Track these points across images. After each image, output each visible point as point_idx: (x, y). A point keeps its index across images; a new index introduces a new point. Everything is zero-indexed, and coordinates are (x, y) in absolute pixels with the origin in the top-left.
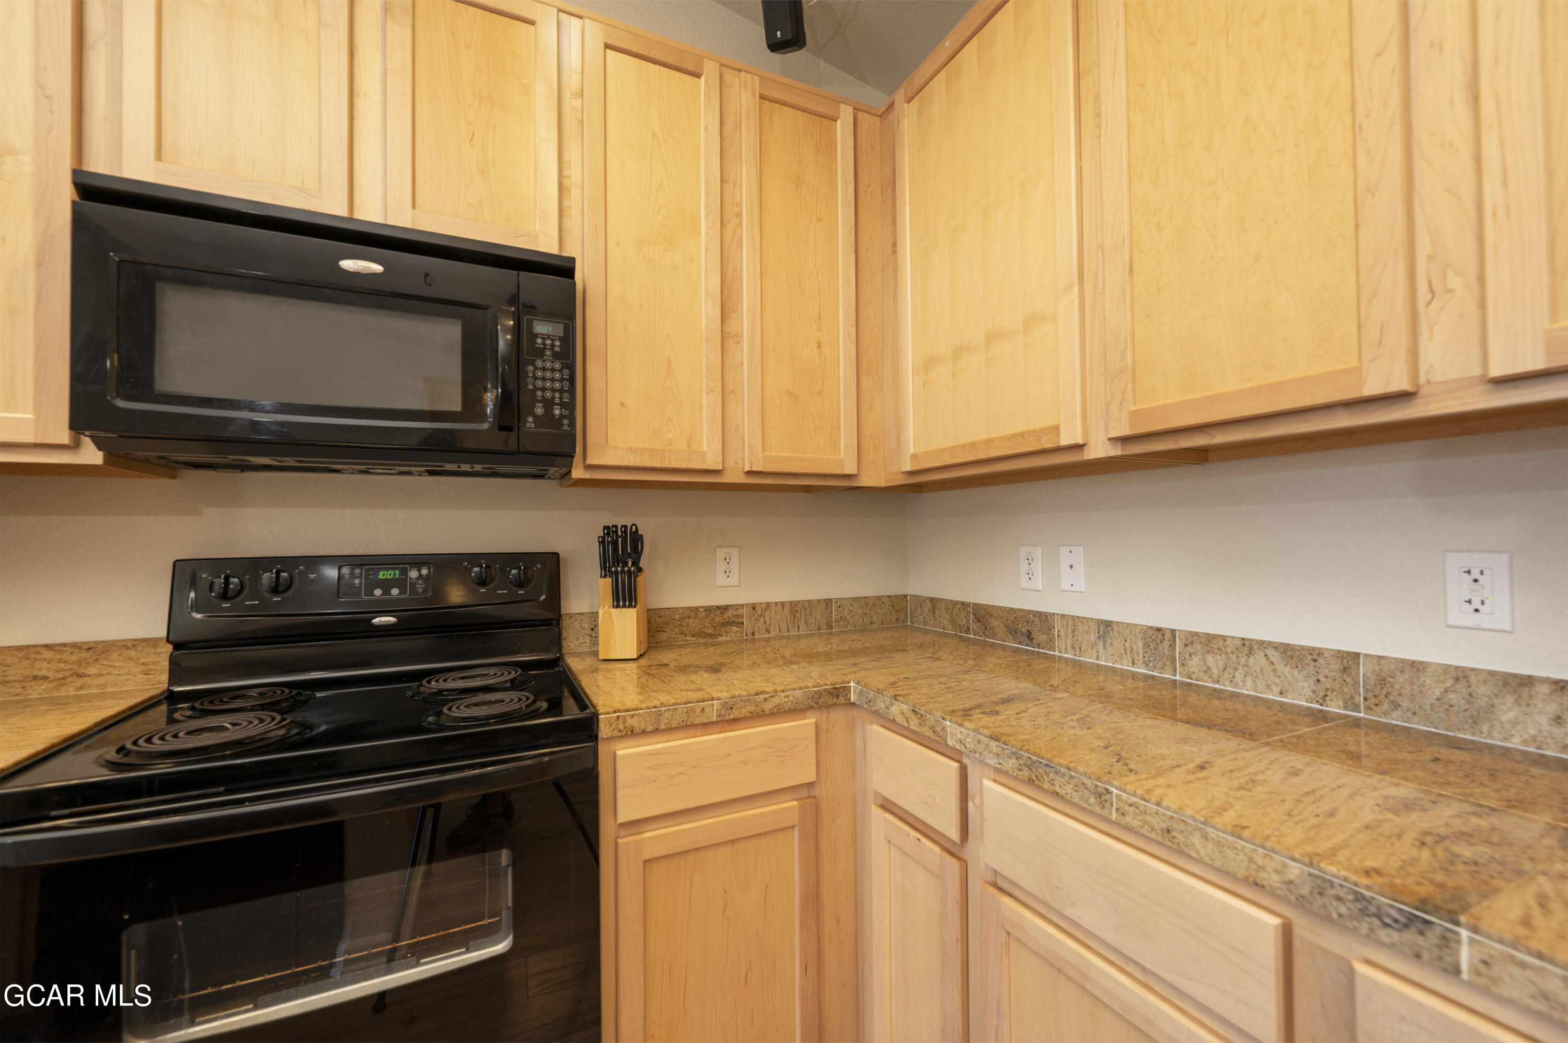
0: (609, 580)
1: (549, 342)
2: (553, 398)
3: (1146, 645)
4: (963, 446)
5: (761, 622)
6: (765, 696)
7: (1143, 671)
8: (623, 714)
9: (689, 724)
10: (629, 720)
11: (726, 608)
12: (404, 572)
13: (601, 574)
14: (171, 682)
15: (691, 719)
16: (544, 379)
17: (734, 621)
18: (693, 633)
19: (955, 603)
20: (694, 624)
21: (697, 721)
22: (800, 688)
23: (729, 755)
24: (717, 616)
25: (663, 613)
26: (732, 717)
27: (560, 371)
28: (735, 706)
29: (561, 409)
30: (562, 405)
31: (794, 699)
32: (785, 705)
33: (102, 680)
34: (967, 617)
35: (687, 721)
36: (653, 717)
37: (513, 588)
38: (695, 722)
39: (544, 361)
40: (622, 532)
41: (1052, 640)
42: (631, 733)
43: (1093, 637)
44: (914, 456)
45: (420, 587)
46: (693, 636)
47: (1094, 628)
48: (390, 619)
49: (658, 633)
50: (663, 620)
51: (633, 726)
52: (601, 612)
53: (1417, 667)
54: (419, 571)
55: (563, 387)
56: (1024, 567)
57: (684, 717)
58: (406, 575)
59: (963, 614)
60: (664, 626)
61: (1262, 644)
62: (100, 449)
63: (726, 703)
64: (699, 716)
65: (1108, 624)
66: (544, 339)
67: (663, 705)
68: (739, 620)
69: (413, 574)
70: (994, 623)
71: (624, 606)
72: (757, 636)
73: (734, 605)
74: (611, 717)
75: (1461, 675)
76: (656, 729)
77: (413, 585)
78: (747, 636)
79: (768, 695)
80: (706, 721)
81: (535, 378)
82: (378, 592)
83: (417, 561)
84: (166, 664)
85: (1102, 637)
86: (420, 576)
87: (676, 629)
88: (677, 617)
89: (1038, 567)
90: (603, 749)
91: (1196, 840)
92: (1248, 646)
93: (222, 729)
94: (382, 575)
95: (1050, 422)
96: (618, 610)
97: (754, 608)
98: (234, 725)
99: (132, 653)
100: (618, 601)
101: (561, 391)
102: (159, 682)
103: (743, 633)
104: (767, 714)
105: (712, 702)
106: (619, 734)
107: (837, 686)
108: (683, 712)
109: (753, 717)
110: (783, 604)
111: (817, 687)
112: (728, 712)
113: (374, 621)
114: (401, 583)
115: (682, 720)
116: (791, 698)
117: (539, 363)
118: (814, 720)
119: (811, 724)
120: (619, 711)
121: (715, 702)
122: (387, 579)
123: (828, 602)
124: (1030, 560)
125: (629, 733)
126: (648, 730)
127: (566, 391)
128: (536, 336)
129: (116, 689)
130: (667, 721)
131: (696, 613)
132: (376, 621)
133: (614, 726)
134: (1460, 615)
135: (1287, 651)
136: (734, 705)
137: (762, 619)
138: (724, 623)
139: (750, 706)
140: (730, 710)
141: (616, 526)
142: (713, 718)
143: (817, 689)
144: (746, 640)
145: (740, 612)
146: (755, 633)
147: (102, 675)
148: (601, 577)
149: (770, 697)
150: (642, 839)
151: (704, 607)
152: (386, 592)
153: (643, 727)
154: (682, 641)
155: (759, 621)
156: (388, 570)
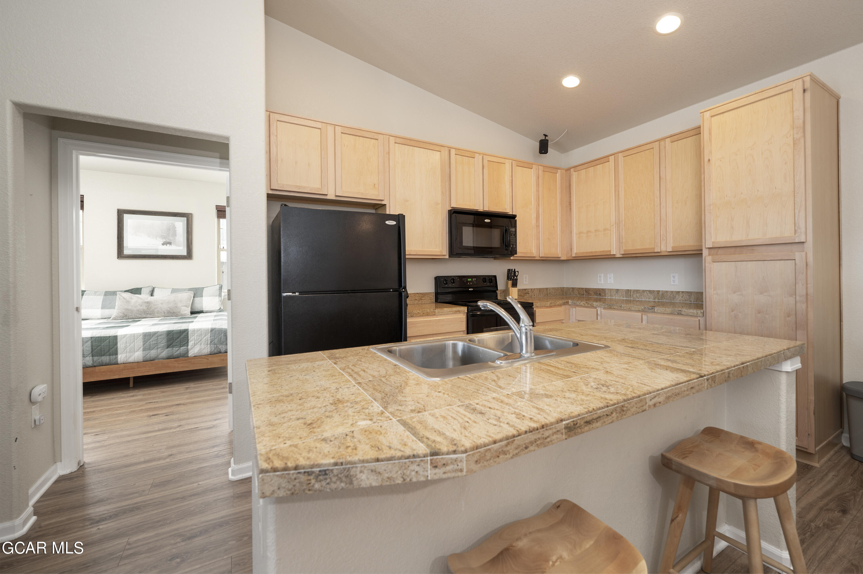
0: (510, 281)
1: (513, 232)
2: (514, 244)
3: (626, 293)
4: (589, 252)
7: (625, 298)
11: (526, 289)
13: (507, 280)
16: (512, 240)
17: (527, 293)
19: (580, 288)
27: (515, 238)
29: (515, 246)
32: (559, 304)
34: (583, 291)
37: (490, 283)
39: (512, 236)
41: (605, 295)
43: (615, 293)
44: (576, 253)
47: (615, 291)
48: (472, 289)
53: (667, 292)
56: (599, 278)
58: (472, 280)
59: (582, 291)
61: (646, 291)
62: (449, 256)
65: (618, 290)
68: (529, 293)
70: (591, 292)
75: (672, 292)
77: (474, 282)
83: (474, 277)
84: (434, 298)
85: (617, 293)
86: (475, 280)
89: (602, 278)
91: (633, 308)
92: (644, 291)
94: (469, 280)
95: (609, 249)
96: (513, 288)
97: (531, 290)
99: (429, 295)
100: (513, 286)
101: (515, 242)
123: (547, 289)
124: (600, 277)
128: (511, 231)
129: (426, 302)
132: (469, 290)
134: (672, 283)
135: (650, 291)
137: (533, 293)
138: (525, 293)
142: (548, 305)
144: (530, 297)
146: (532, 296)
147: (424, 300)
152: (470, 283)
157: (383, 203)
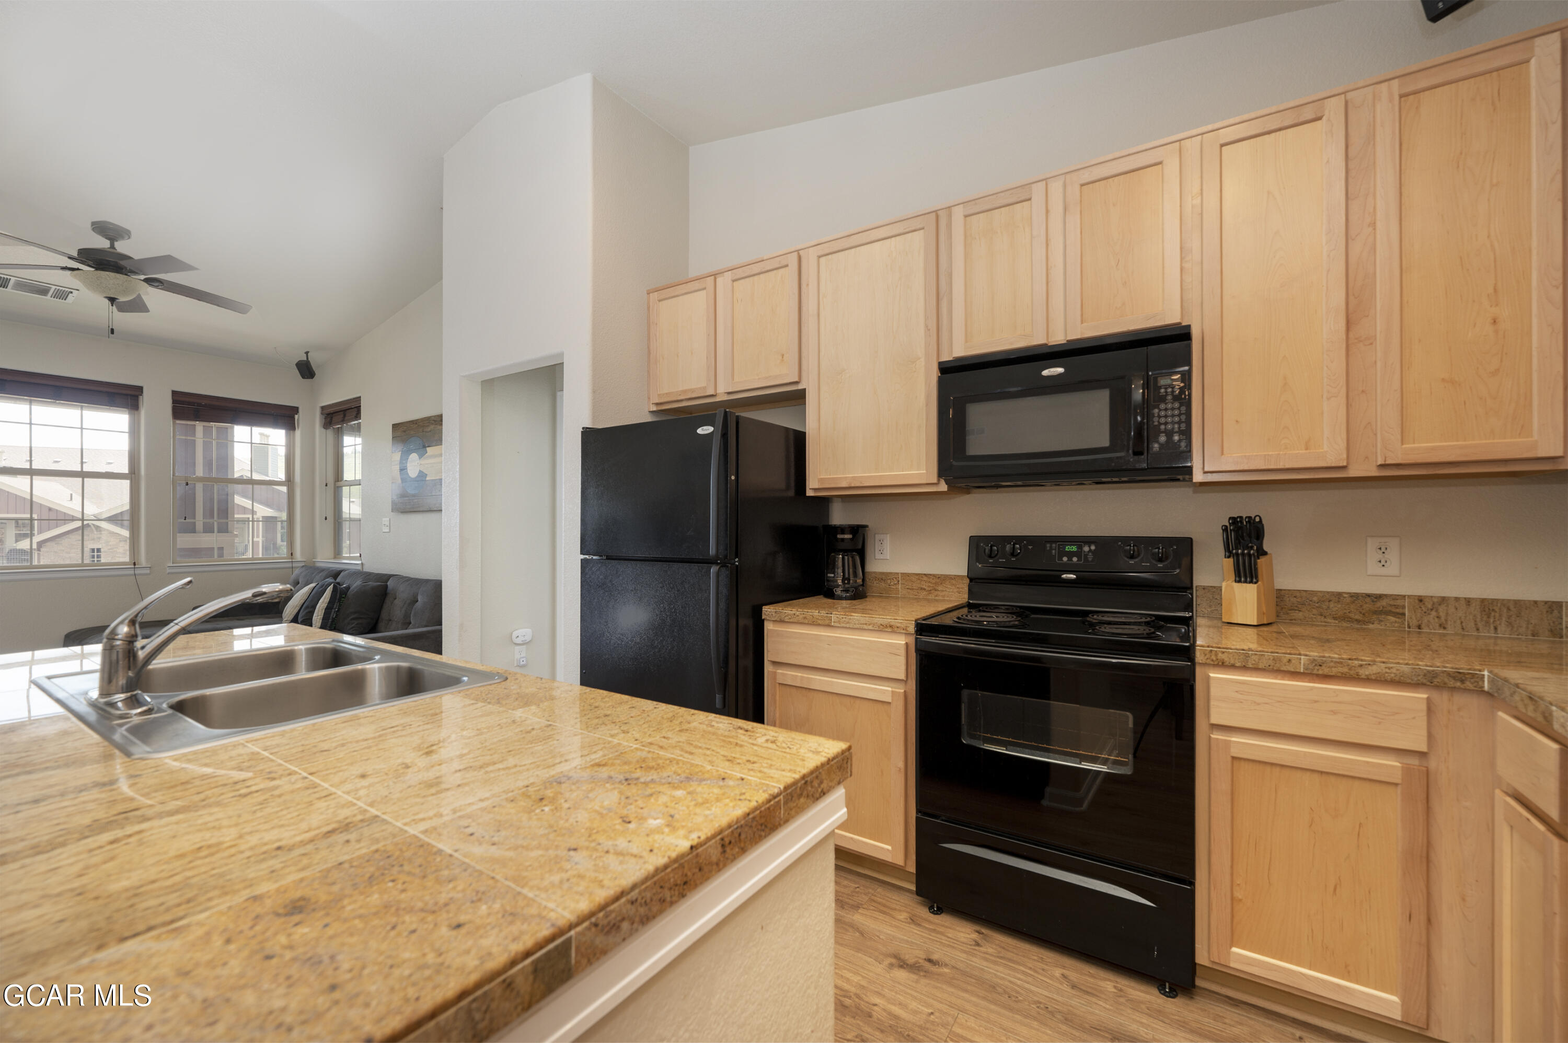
0: (1231, 560)
1: (1170, 390)
2: (1173, 428)
5: (1431, 616)
6: (1360, 662)
8: (1215, 649)
9: (1275, 668)
10: (1220, 655)
11: (1380, 597)
12: (1080, 547)
13: (1225, 555)
14: (969, 599)
15: (1278, 665)
16: (1166, 416)
17: (1390, 611)
18: (1335, 616)
20: (1335, 607)
21: (1284, 668)
22: (1407, 664)
23: (1316, 702)
24: (1366, 603)
25: (1298, 594)
26: (1320, 672)
27: (1179, 408)
28: (1325, 665)
29: (1179, 435)
30: (1181, 432)
31: (1398, 672)
32: (1387, 675)
33: (943, 593)
35: (1274, 666)
36: (1242, 657)
37: (1154, 562)
38: (1282, 669)
39: (1166, 404)
40: (1246, 522)
42: (1222, 665)
45: (1090, 557)
46: (1335, 618)
48: (1073, 576)
49: (1293, 611)
50: (1298, 600)
51: (1223, 660)
52: (1224, 585)
54: (1090, 547)
55: (1180, 419)
57: (1271, 662)
58: (1082, 549)
60: (1300, 606)
62: (946, 484)
63: (1314, 660)
64: (1285, 665)
66: (1166, 389)
67: (1250, 650)
68: (1400, 611)
69: (1086, 549)
71: (1246, 582)
72: (1425, 630)
73: (1391, 595)
74: (1206, 650)
76: (1244, 666)
77: (1086, 556)
78: (1409, 627)
79: (1364, 663)
80: (1293, 670)
81: (1159, 417)
82: (1065, 559)
83: (1088, 540)
84: (967, 589)
86: (1090, 550)
87: (1314, 610)
88: (1315, 599)
90: (1199, 671)
93: (992, 617)
94: (1068, 548)
96: (1240, 584)
97: (1421, 601)
98: (997, 617)
99: (954, 582)
100: (1240, 577)
101: (1179, 423)
102: (964, 598)
103: (1403, 624)
104: (1362, 679)
105: (1299, 656)
106: (1212, 663)
107: (1461, 671)
108: (1270, 659)
109: (1345, 677)
110: (1468, 601)
111: (1431, 666)
112: (1316, 668)
113: (1063, 576)
114: (1078, 554)
115: (1268, 664)
116: (1394, 671)
117: (1162, 406)
118: (1425, 696)
119: (1422, 699)
120: (1212, 647)
121: (1302, 657)
122: (1070, 551)
125: (1220, 664)
126: (1237, 665)
127: (1183, 422)
128: (1160, 387)
129: (948, 599)
130: (1254, 662)
131: (1339, 598)
132: (1064, 576)
133: (1208, 656)
136: (1323, 663)
137: (1434, 613)
138: (1376, 611)
139: (1342, 667)
140: (1319, 667)
141: (1241, 517)
142: (1300, 669)
143: (1431, 669)
144: (1409, 632)
145: (1399, 602)
146: (1423, 626)
147: (943, 591)
148: (1225, 557)
149: (1366, 664)
150: (1230, 741)
151: (1350, 593)
152: (1070, 559)
153: (1232, 662)
154: (1321, 622)
155: (1429, 614)
156: (1071, 545)
157: (800, 387)
